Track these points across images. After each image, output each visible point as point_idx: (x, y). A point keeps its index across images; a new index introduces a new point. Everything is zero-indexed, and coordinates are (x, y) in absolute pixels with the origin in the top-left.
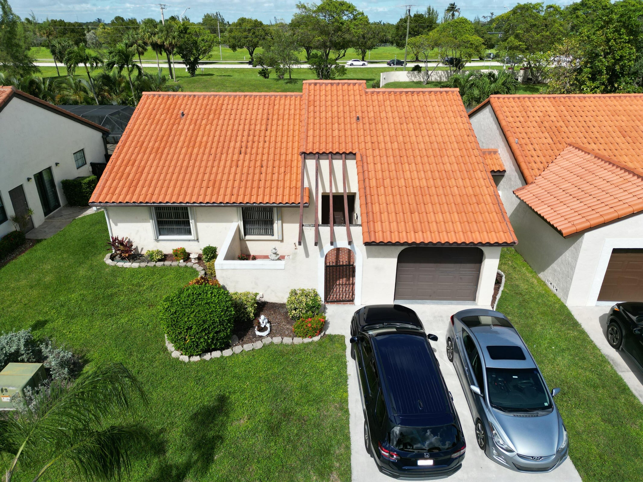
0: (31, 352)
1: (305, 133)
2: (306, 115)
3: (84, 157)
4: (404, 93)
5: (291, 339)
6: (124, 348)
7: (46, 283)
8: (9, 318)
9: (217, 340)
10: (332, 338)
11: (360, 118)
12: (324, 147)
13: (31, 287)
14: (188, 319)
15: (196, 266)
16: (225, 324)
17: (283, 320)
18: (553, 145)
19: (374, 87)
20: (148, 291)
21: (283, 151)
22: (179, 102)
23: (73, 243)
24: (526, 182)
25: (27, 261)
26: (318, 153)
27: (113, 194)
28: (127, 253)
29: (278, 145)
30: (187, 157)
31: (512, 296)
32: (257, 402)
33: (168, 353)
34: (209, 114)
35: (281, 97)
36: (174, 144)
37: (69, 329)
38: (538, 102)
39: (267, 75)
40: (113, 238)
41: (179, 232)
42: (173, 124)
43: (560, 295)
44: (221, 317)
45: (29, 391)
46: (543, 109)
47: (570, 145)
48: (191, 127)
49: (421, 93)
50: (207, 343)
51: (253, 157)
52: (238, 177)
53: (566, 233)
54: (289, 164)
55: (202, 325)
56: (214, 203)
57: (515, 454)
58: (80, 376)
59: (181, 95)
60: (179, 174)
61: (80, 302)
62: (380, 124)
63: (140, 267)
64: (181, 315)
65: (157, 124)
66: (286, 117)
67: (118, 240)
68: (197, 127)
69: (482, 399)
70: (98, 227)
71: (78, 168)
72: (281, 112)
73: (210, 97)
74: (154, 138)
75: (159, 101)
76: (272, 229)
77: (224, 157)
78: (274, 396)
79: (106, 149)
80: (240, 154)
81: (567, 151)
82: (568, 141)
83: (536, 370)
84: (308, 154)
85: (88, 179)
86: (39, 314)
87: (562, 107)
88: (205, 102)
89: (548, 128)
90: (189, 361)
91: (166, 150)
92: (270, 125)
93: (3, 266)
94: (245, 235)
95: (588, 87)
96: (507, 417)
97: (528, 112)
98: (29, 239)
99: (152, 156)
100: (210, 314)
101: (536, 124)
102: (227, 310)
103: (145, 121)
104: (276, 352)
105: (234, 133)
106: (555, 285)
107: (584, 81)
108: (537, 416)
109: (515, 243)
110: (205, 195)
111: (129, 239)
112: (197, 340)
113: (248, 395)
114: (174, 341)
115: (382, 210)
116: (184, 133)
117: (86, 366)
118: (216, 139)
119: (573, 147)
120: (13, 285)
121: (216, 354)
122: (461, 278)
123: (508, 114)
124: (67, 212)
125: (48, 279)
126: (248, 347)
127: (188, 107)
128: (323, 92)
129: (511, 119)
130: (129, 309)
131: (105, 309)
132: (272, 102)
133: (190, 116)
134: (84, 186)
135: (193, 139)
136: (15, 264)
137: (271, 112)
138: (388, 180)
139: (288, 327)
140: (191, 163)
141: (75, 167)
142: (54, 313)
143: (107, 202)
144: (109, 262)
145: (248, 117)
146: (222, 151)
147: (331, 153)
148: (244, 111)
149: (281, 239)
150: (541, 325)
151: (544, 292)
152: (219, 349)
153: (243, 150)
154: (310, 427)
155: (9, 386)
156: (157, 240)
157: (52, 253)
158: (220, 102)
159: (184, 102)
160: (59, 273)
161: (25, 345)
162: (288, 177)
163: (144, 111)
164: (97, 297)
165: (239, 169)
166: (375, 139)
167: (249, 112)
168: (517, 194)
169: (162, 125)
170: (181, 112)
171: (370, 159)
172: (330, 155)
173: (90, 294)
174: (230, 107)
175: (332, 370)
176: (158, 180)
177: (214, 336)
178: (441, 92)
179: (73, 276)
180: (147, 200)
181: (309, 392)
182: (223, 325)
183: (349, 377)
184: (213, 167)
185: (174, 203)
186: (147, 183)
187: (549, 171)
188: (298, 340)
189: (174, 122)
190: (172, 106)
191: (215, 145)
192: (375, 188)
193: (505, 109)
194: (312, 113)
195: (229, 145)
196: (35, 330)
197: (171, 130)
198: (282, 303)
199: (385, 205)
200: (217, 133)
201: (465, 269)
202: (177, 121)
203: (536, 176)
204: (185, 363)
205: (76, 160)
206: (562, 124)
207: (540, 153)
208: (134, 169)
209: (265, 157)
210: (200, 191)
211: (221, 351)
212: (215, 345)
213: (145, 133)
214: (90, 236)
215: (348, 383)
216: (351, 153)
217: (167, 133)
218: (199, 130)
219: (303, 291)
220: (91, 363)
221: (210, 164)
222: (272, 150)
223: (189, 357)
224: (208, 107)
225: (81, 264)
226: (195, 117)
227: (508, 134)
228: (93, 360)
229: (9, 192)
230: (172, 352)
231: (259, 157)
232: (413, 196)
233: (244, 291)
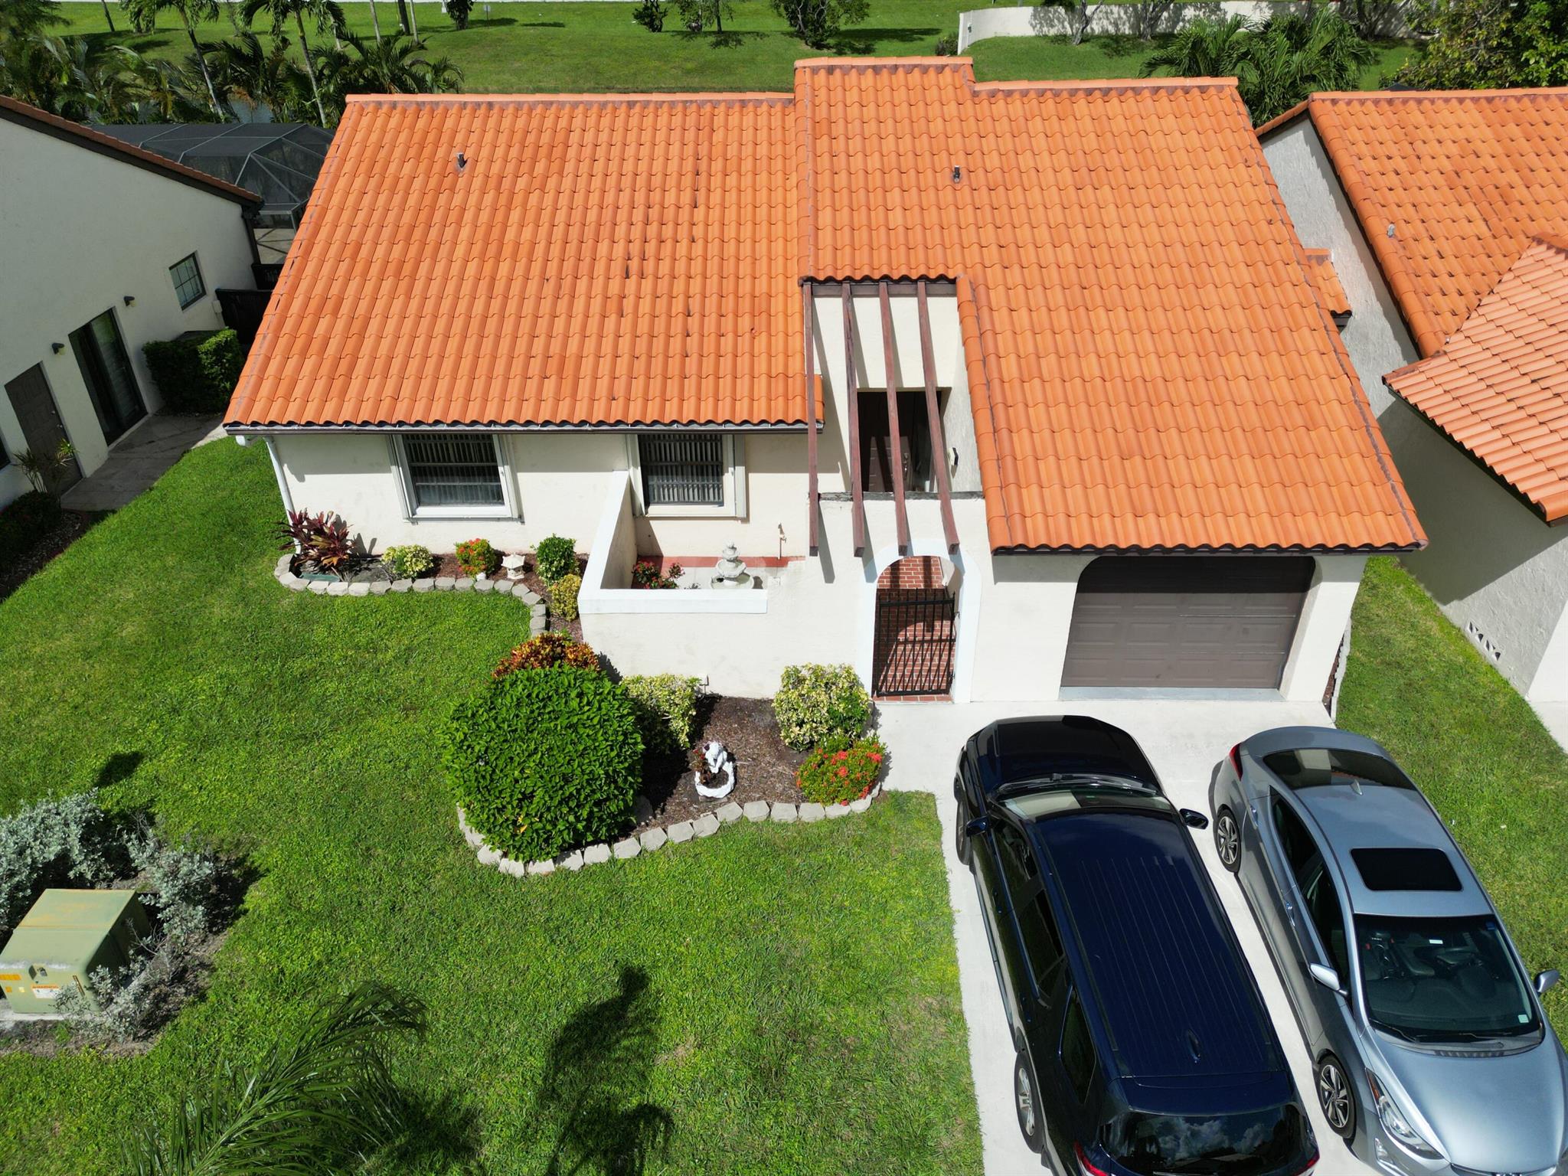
0: (101, 856)
1: (811, 220)
2: (810, 166)
3: (199, 274)
4: (1081, 94)
5: (793, 806)
6: (349, 836)
7: (128, 643)
8: (36, 746)
9: (601, 819)
10: (900, 802)
11: (963, 172)
12: (866, 260)
13: (88, 655)
14: (522, 771)
15: (521, 591)
16: (620, 780)
17: (766, 749)
18: (1491, 240)
19: (940, 52)
20: (400, 664)
21: (745, 268)
22: (450, 123)
23: (189, 524)
24: (1416, 348)
25: (70, 577)
26: (849, 279)
27: (287, 398)
28: (335, 555)
29: (730, 249)
30: (483, 286)
31: (1377, 671)
32: (716, 995)
33: (468, 850)
34: (534, 160)
35: (729, 105)
36: (444, 250)
37: (199, 779)
38: (1446, 113)
39: (657, 22)
40: (293, 516)
41: (470, 497)
42: (438, 192)
43: (1507, 669)
44: (609, 764)
45: (103, 979)
46: (1460, 134)
47: (1540, 242)
48: (489, 198)
49: (1130, 93)
50: (576, 830)
51: (663, 286)
52: (624, 344)
53: (1554, 512)
54: (764, 307)
55: (562, 788)
56: (564, 423)
57: (1444, 1162)
58: (237, 917)
59: (452, 103)
60: (464, 337)
61: (220, 699)
62: (1019, 189)
63: (370, 594)
64: (501, 763)
65: (393, 191)
66: (747, 165)
67: (307, 519)
68: (503, 200)
69: (1342, 1002)
70: (251, 474)
71: (183, 308)
72: (732, 151)
73: (532, 107)
74: (386, 233)
75: (393, 122)
76: (719, 488)
77: (582, 285)
78: (762, 979)
79: (253, 244)
80: (627, 277)
81: (1531, 260)
82: (1534, 229)
83: (1491, 919)
84: (821, 283)
85: (213, 340)
86: (114, 734)
87: (1512, 126)
88: (521, 123)
89: (1474, 189)
90: (526, 875)
91: (424, 267)
92: (703, 191)
93: (8, 594)
94: (647, 504)
95: (1542, 55)
96: (1414, 1055)
97: (1418, 144)
98: (71, 512)
99: (387, 285)
100: (582, 755)
101: (1440, 180)
102: (624, 743)
103: (358, 182)
104: (756, 845)
105: (608, 214)
106: (1493, 641)
107: (1530, 39)
108: (1502, 1054)
109: (1417, 545)
110: (540, 400)
111: (338, 517)
112: (549, 827)
113: (691, 975)
114: (487, 827)
115: (1039, 448)
116: (468, 216)
117: (251, 888)
118: (558, 232)
119: (1549, 248)
120: (38, 650)
121: (597, 854)
122: (1246, 631)
123: (1364, 149)
124: (165, 431)
125: (130, 630)
126: (679, 832)
127: (474, 138)
128: (853, 96)
129: (1372, 166)
130: (354, 718)
131: (289, 720)
132: (704, 121)
133: (481, 168)
134: (206, 360)
135: (496, 233)
136: (40, 586)
137: (703, 150)
138: (1053, 358)
139: (780, 769)
140: (496, 305)
141: (176, 304)
142: (155, 732)
143: (272, 423)
144: (287, 579)
145: (643, 166)
146: (576, 268)
147: (886, 278)
148: (630, 151)
149: (742, 514)
150: (1466, 760)
151: (1461, 659)
152: (604, 842)
153: (634, 265)
154: (866, 1069)
155: (50, 962)
156: (413, 520)
157: (136, 553)
158: (563, 123)
159: (464, 123)
160: (157, 612)
161: (84, 840)
162: (761, 342)
163: (354, 151)
164: (263, 684)
165: (627, 323)
166: (1007, 236)
167: (645, 151)
168: (1395, 387)
169: (407, 193)
170: (456, 154)
171: (997, 297)
172: (883, 285)
173: (246, 675)
174: (589, 137)
175: (910, 897)
176: (408, 357)
177: (591, 813)
178: (1186, 91)
179: (196, 621)
180: (381, 417)
181: (855, 964)
182: (615, 782)
183: (957, 917)
184: (554, 316)
185: (455, 423)
186: (379, 365)
187: (1482, 320)
188: (811, 812)
189: (440, 183)
190: (431, 138)
191: (555, 250)
192: (1017, 383)
193: (1355, 134)
194: (826, 157)
195: (595, 250)
196: (109, 784)
197: (433, 209)
198: (758, 697)
199: (1047, 433)
200: (561, 216)
201: (1261, 608)
202: (448, 182)
203: (1446, 334)
204: (514, 879)
205: (179, 286)
206: (1515, 178)
207: (1456, 266)
208: (340, 324)
209: (696, 286)
210: (523, 388)
211: (610, 846)
212: (595, 833)
213: (361, 216)
214: (233, 503)
215: (955, 936)
216: (942, 278)
217: (423, 216)
218: (509, 209)
219: (817, 673)
220: (264, 880)
221: (546, 306)
222: (713, 266)
223: (526, 864)
224: (531, 138)
225: (213, 583)
226: (495, 168)
227: (1367, 209)
228: (268, 870)
229: (6, 386)
230: (478, 848)
231: (679, 286)
232: (1124, 406)
233: (658, 674)
